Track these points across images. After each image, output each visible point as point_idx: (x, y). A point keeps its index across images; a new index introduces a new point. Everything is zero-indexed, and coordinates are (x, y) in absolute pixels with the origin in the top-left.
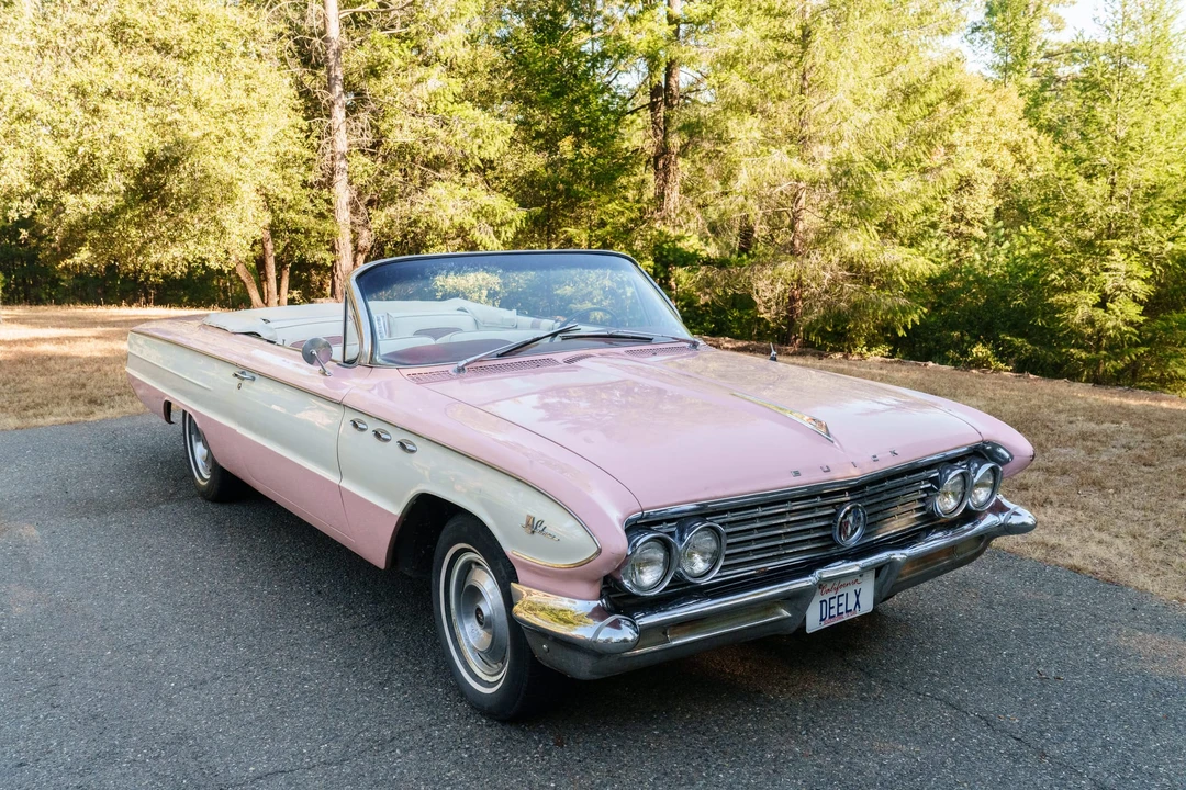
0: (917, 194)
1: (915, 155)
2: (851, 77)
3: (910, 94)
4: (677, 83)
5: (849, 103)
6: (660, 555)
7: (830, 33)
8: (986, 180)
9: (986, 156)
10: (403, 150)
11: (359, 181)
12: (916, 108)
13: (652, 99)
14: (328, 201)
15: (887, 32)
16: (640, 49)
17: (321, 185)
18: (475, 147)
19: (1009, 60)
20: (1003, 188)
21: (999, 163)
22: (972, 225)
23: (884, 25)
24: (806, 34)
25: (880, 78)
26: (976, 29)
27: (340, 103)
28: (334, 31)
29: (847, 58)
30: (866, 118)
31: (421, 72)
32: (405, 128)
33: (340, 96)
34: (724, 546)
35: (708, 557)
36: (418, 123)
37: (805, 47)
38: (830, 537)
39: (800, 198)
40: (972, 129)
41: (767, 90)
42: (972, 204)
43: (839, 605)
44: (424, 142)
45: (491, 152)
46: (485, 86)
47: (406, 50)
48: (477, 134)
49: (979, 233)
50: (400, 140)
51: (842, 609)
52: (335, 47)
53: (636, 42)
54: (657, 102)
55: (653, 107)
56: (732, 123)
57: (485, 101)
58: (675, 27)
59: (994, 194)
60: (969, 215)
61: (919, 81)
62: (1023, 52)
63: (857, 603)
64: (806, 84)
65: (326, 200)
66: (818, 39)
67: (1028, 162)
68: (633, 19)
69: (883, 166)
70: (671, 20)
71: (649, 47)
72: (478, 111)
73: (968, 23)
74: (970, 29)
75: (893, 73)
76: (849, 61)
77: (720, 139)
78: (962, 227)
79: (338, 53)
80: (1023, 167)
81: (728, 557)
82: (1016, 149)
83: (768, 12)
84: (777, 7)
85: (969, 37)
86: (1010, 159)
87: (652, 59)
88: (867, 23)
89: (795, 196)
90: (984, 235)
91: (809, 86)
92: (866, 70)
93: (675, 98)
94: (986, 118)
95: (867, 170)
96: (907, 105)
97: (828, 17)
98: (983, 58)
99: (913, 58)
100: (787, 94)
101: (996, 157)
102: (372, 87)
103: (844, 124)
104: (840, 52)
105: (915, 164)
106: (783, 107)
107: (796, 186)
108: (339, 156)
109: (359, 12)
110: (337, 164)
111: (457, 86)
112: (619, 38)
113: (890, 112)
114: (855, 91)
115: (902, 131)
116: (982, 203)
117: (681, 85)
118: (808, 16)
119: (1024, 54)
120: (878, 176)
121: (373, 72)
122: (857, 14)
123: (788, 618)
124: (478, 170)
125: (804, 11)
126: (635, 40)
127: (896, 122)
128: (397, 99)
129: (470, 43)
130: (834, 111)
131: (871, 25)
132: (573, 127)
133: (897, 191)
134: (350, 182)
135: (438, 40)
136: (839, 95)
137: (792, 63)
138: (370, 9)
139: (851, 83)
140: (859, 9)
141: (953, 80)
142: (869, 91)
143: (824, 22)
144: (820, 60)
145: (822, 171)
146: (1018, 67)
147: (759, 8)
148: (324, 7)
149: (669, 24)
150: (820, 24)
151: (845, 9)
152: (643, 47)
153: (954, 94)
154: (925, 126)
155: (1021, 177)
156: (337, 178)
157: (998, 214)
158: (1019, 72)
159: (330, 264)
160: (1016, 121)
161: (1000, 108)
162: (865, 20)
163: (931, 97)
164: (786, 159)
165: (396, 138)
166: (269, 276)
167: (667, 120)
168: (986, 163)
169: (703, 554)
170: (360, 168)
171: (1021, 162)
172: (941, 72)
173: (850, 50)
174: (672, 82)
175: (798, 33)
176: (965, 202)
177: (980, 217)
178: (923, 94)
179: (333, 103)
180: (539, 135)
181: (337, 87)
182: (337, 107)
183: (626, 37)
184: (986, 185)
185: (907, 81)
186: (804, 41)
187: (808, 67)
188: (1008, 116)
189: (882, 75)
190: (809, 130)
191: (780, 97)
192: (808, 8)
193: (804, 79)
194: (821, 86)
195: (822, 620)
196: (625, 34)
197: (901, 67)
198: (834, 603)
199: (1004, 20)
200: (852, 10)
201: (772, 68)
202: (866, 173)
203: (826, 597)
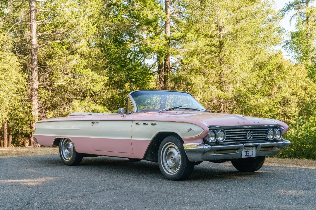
0: (267, 104)
1: (265, 89)
2: (239, 59)
3: (262, 66)
4: (169, 63)
5: (239, 69)
6: (214, 135)
7: (231, 44)
8: (294, 100)
9: (294, 91)
10: (61, 87)
11: (43, 99)
12: (264, 72)
13: (159, 69)
14: (30, 108)
15: (252, 43)
16: (155, 49)
17: (27, 101)
18: (92, 86)
19: (301, 55)
20: (301, 104)
21: (299, 94)
22: (290, 119)
23: (250, 41)
24: (221, 44)
25: (250, 60)
26: (287, 43)
27: (36, 69)
28: (35, 41)
29: (237, 53)
30: (246, 75)
31: (70, 57)
32: (62, 79)
33: (36, 66)
34: (226, 134)
35: (223, 137)
36: (67, 77)
37: (221, 49)
38: (246, 138)
39: (221, 106)
40: (287, 80)
41: (207, 64)
42: (289, 110)
43: (249, 153)
44: (70, 84)
45: (97, 88)
46: (94, 63)
47: (64, 49)
48: (93, 81)
49: (293, 121)
50: (59, 84)
51: (249, 154)
52: (34, 47)
53: (153, 47)
54: (161, 70)
55: (159, 72)
56: (193, 78)
57: (95, 68)
58: (168, 41)
59: (298, 106)
60: (288, 114)
61: (265, 61)
62: (306, 52)
63: (252, 154)
64: (222, 63)
65: (29, 107)
66: (226, 46)
67: (310, 93)
68: (152, 38)
69: (253, 93)
70: (167, 39)
71: (158, 49)
72: (93, 72)
73: (284, 41)
74: (285, 43)
75: (255, 58)
76: (238, 54)
77: (188, 84)
78: (286, 119)
79: (36, 50)
80: (309, 95)
81: (226, 137)
82: (305, 89)
83: (206, 36)
84: (210, 34)
85: (285, 46)
86: (303, 92)
87: (160, 53)
88: (244, 40)
89: (219, 105)
90: (295, 122)
91: (223, 63)
92: (245, 57)
93: (169, 69)
94: (292, 76)
95: (247, 94)
96: (261, 70)
97: (230, 38)
98: (291, 54)
99: (262, 53)
100: (215, 66)
101: (297, 91)
102: (48, 63)
103: (237, 77)
104: (235, 51)
105: (265, 92)
106: (213, 72)
107: (219, 101)
108: (34, 90)
109: (44, 34)
110: (34, 93)
111: (85, 62)
112: (146, 45)
113: (255, 73)
114: (241, 65)
115: (260, 80)
116: (293, 109)
117: (171, 64)
118: (222, 37)
119: (307, 53)
120: (251, 97)
121: (50, 57)
122: (241, 37)
123: (238, 154)
124: (91, 95)
125: (220, 36)
126: (153, 46)
127: (257, 77)
128: (58, 68)
129: (89, 46)
130: (233, 72)
131: (246, 41)
132: (129, 79)
133: (259, 103)
134: (39, 100)
135: (77, 45)
136: (235, 67)
137: (216, 55)
138: (49, 33)
139: (240, 62)
140: (241, 35)
141: (278, 61)
142: (246, 65)
143: (228, 40)
144: (227, 53)
145: (230, 95)
146: (305, 58)
147: (203, 35)
148: (31, 32)
149: (166, 40)
150: (227, 40)
151: (235, 35)
152: (156, 49)
153: (279, 67)
154: (268, 79)
155: (308, 99)
156: (34, 98)
157: (300, 114)
158: (305, 60)
159: (29, 133)
160: (304, 78)
161: (298, 73)
162: (243, 39)
163: (270, 67)
164: (216, 90)
165: (58, 83)
166: (5, 137)
167: (165, 77)
168: (293, 94)
169: (221, 137)
170: (43, 94)
171: (308, 94)
172: (273, 58)
173: (238, 49)
174: (167, 63)
175: (218, 44)
176: (286, 109)
177: (293, 115)
178: (267, 66)
179: (33, 68)
180: (115, 82)
181: (35, 63)
182: (34, 71)
183: (149, 45)
184: (294, 102)
185: (260, 61)
186: (220, 46)
187: (223, 56)
188: (301, 76)
189: (250, 59)
190: (224, 79)
191: (212, 68)
192: (222, 35)
193: (221, 61)
194: (228, 63)
195: (245, 156)
196: (149, 44)
197: (258, 56)
198: (247, 152)
199: (298, 40)
200: (238, 35)
201: (208, 57)
202: (246, 95)
203: (246, 151)
